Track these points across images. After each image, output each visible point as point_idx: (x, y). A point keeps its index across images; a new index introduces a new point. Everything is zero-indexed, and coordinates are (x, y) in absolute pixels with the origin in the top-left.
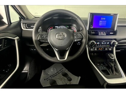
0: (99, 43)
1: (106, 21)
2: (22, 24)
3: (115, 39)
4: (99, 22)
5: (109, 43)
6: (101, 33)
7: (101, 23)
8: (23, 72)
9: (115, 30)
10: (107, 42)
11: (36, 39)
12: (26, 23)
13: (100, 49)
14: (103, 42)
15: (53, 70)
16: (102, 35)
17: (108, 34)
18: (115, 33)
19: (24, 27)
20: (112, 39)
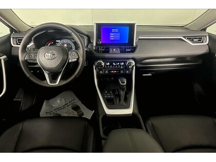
0: (109, 64)
1: (119, 34)
2: (12, 39)
3: (134, 59)
4: (109, 35)
5: (123, 64)
6: (112, 50)
7: (112, 36)
8: (15, 100)
9: (134, 45)
10: (120, 62)
11: (23, 59)
12: (17, 38)
13: (112, 72)
14: (115, 63)
15: (61, 100)
16: (115, 53)
17: (123, 52)
18: (133, 50)
19: (14, 43)
20: (128, 59)
